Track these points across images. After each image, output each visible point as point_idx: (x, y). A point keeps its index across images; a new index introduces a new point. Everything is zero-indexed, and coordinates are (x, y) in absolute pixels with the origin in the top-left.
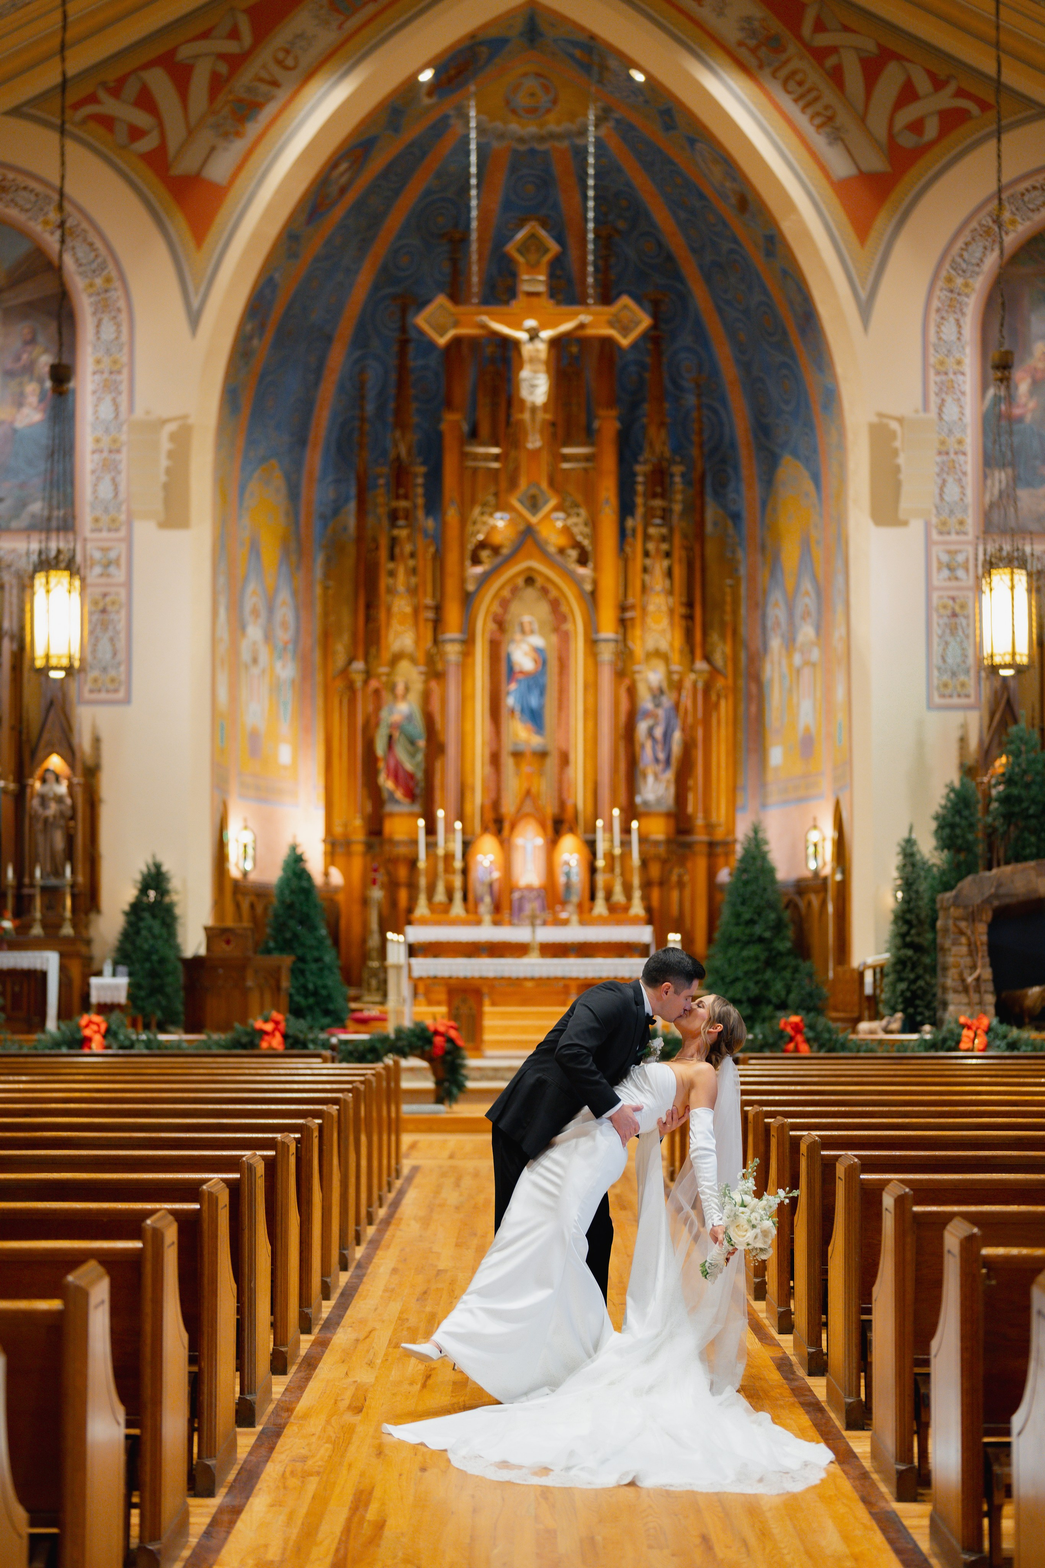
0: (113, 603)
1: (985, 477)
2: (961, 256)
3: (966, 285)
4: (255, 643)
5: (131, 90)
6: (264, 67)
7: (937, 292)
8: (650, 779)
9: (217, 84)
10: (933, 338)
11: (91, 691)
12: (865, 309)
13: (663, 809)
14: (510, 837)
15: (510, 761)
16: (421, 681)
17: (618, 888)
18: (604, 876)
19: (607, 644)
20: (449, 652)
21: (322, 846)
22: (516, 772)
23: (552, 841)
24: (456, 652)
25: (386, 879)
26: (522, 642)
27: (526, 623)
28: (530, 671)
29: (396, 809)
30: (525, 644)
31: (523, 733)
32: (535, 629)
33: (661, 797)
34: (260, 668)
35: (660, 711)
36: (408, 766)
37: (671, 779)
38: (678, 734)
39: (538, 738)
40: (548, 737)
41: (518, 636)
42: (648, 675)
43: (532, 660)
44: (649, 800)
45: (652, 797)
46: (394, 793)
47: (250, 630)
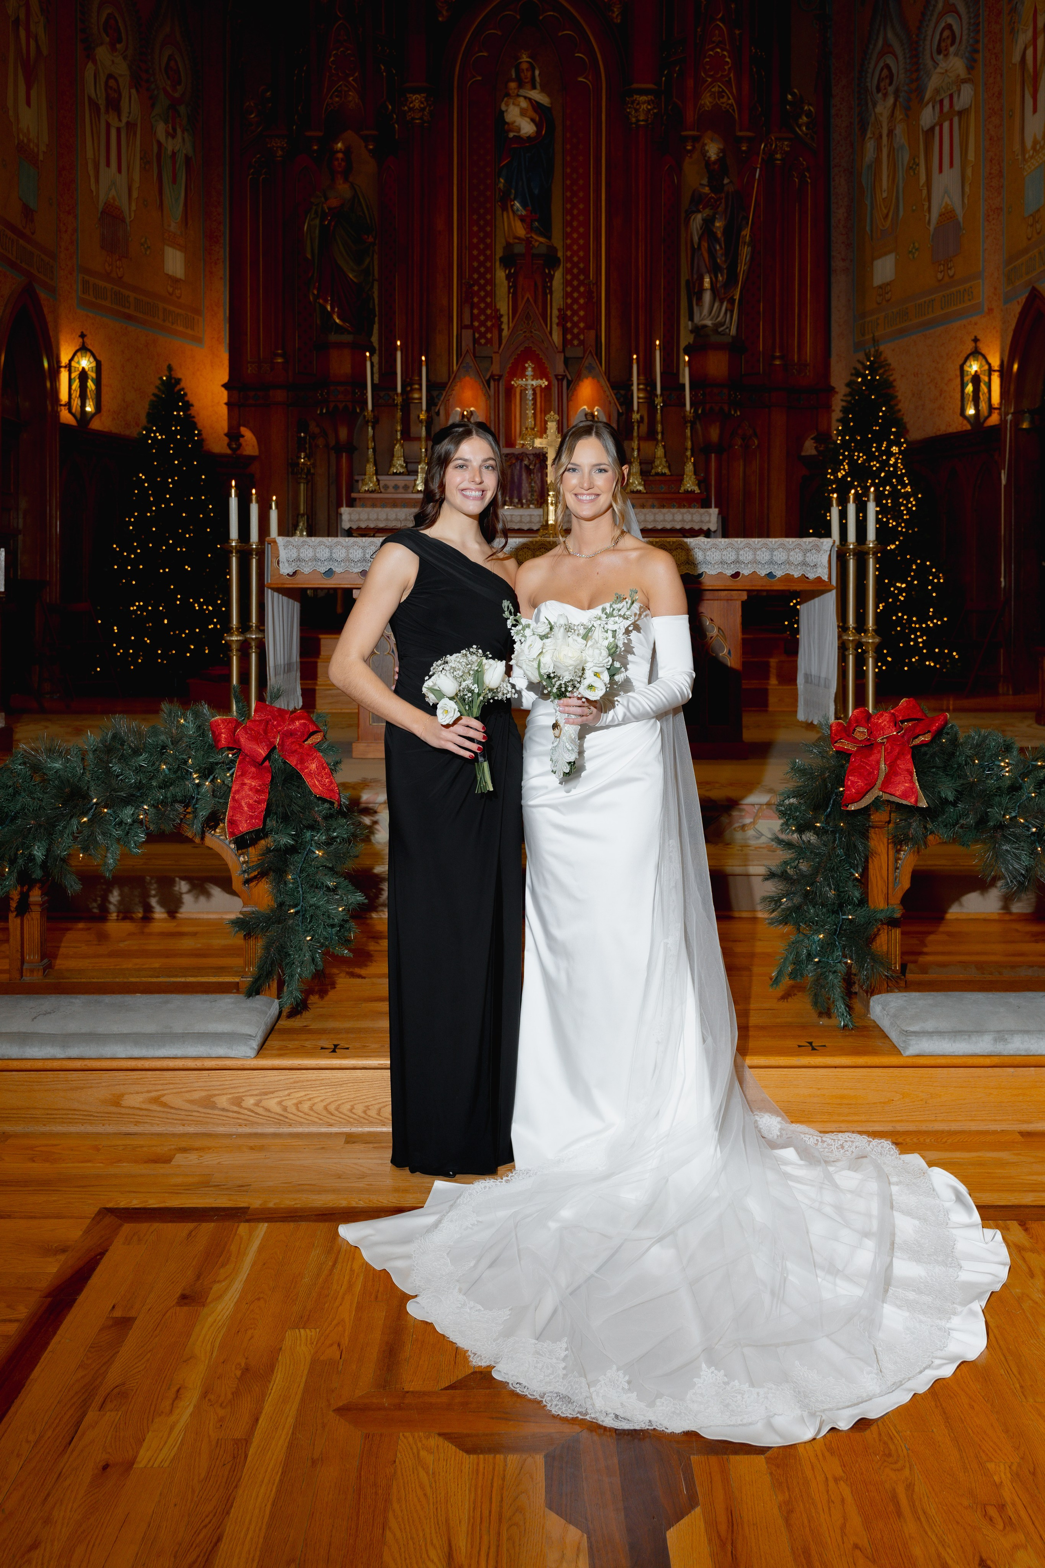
4: (110, 76)
8: (707, 297)
14: (500, 376)
15: (501, 275)
16: (370, 151)
17: (660, 452)
18: (640, 438)
19: (644, 98)
20: (411, 109)
21: (225, 394)
22: (509, 288)
23: (565, 383)
24: (423, 109)
25: (321, 442)
26: (518, 96)
27: (525, 66)
28: (529, 137)
29: (333, 338)
30: (522, 99)
31: (520, 230)
32: (538, 79)
33: (722, 324)
34: (124, 120)
35: (723, 195)
36: (351, 276)
37: (737, 297)
38: (746, 232)
39: (542, 239)
40: (557, 241)
41: (513, 85)
42: (704, 145)
43: (533, 120)
44: (705, 326)
45: (709, 323)
46: (330, 315)
47: (102, 53)
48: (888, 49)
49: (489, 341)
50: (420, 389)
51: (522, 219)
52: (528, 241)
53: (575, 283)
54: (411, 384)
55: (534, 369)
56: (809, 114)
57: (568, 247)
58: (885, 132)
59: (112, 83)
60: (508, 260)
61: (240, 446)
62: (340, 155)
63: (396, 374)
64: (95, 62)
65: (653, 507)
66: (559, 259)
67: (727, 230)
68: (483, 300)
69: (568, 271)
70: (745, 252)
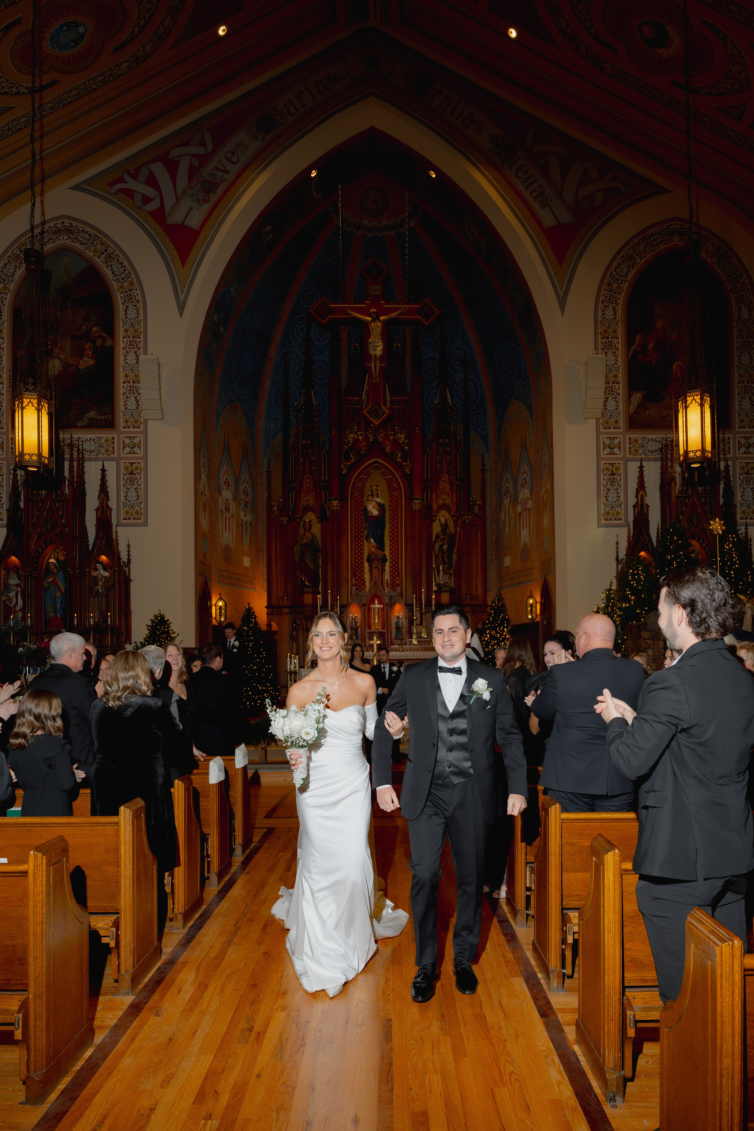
0: (137, 469)
1: (630, 396)
2: (615, 271)
3: (619, 288)
4: (226, 500)
5: (143, 175)
6: (220, 162)
7: (602, 292)
8: (441, 573)
9: (192, 172)
10: (600, 318)
11: (124, 519)
12: (562, 302)
13: (448, 589)
14: (366, 604)
15: (366, 564)
16: (319, 522)
17: (424, 630)
18: (416, 625)
19: (417, 502)
20: (333, 506)
21: (266, 610)
22: (369, 570)
23: (389, 606)
24: (337, 506)
25: (301, 627)
26: (372, 500)
27: (374, 490)
28: (376, 516)
29: (306, 590)
30: (373, 502)
31: (373, 550)
32: (379, 494)
33: (447, 583)
34: (231, 514)
35: (446, 537)
36: (311, 567)
37: (452, 573)
38: (456, 549)
39: (381, 552)
40: (387, 552)
41: (370, 497)
42: (439, 518)
43: (377, 509)
44: (441, 584)
45: (442, 582)
46: (304, 581)
47: (224, 492)
48: (507, 481)
49: (362, 589)
50: (337, 608)
51: (373, 546)
52: (376, 555)
53: (394, 567)
54: (334, 606)
55: (378, 601)
56: (479, 505)
57: (391, 554)
58: (507, 511)
59: (227, 501)
60: (369, 560)
61: (271, 629)
62: (307, 524)
63: (328, 602)
64: (222, 495)
65: (421, 650)
66: (387, 560)
67: (448, 548)
68: (360, 573)
69: (391, 562)
70: (455, 557)
